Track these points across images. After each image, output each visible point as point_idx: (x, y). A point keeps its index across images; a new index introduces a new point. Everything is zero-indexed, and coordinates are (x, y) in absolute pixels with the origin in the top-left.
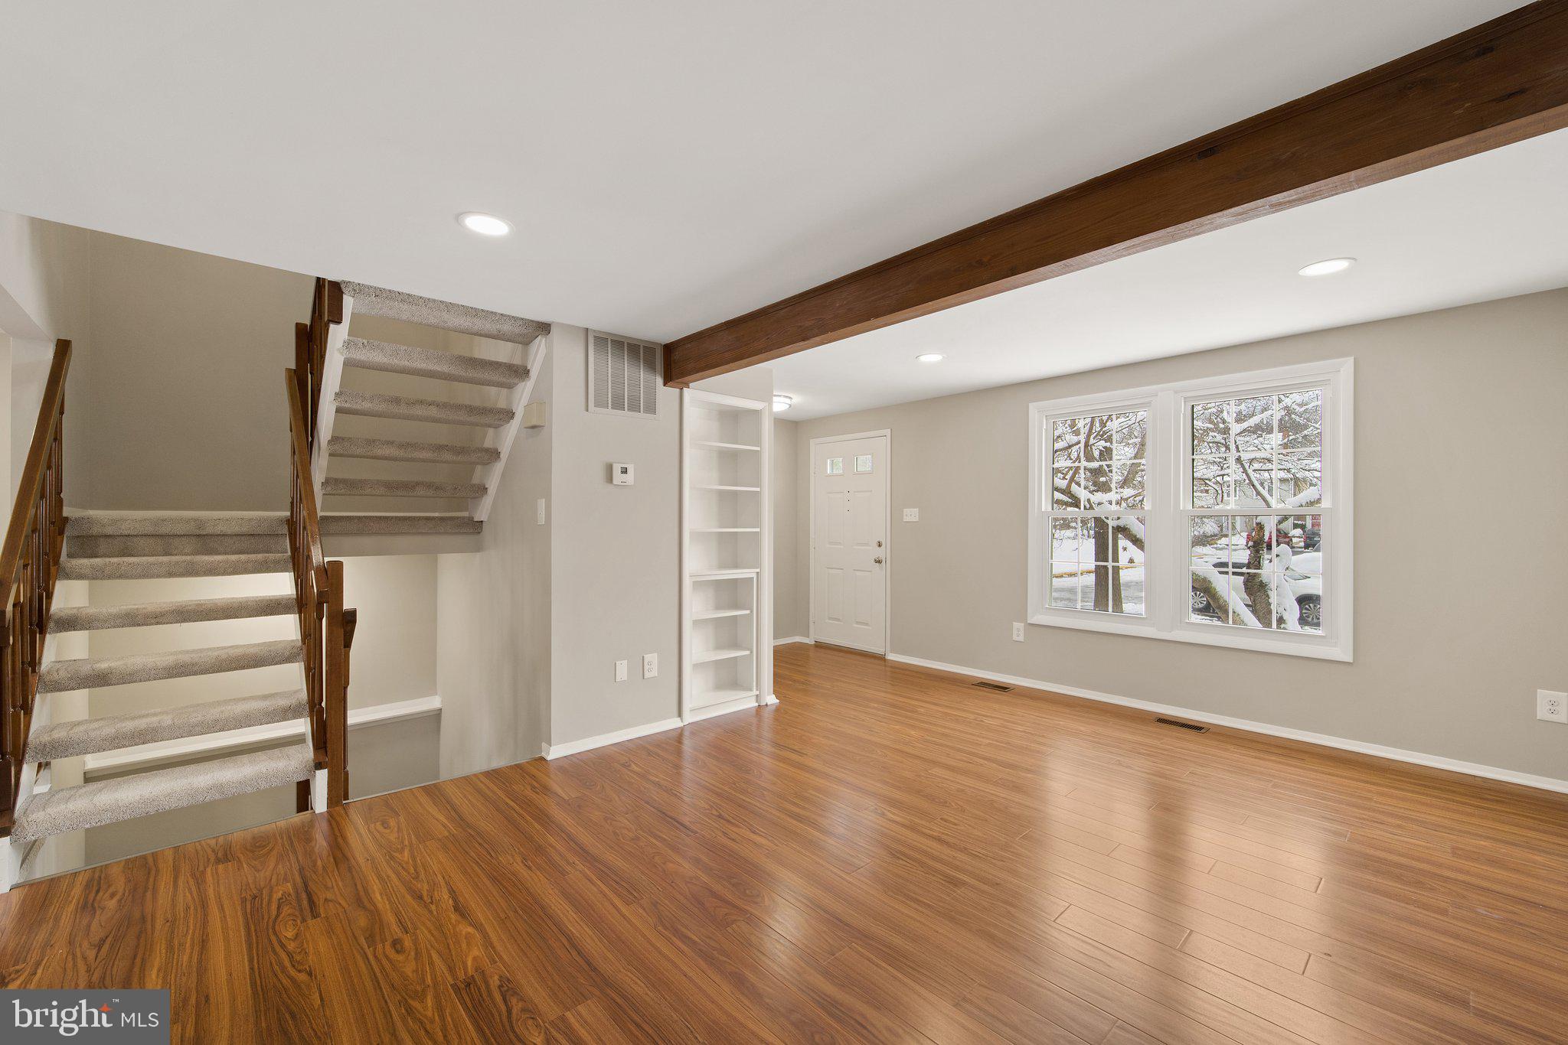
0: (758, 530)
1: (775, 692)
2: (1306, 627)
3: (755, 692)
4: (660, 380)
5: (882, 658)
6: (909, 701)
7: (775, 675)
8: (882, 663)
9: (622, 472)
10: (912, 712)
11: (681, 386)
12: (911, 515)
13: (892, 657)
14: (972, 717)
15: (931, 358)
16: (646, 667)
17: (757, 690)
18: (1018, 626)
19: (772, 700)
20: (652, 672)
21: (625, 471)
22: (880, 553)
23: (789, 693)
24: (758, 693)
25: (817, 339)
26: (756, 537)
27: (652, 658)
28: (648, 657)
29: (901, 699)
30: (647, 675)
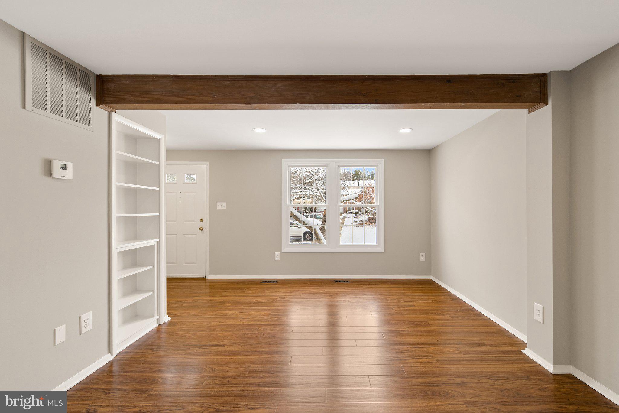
0: (158, 214)
1: (168, 314)
2: (307, 242)
3: (157, 317)
4: (93, 101)
5: (204, 279)
6: (243, 298)
7: (167, 303)
8: (204, 281)
9: (62, 168)
10: (251, 303)
11: (110, 109)
12: (221, 205)
13: (209, 277)
14: (278, 298)
15: (259, 131)
16: (83, 324)
17: (157, 316)
18: (277, 253)
19: (166, 319)
20: (87, 327)
21: (64, 167)
22: (202, 225)
23: (172, 311)
24: (158, 317)
25: (255, 105)
26: (157, 218)
27: (88, 316)
28: (84, 317)
29: (239, 298)
30: (84, 330)
